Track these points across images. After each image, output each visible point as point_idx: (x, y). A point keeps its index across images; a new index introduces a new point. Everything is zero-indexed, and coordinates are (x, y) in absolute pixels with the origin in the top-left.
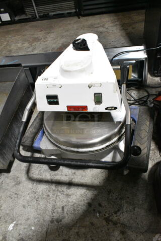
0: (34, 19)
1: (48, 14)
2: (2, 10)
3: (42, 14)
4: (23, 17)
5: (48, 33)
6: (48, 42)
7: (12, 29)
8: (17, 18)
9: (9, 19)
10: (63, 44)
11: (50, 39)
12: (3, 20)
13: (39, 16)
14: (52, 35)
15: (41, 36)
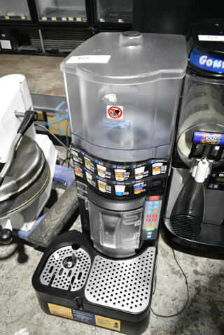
0: (39, 53)
1: (57, 50)
2: (4, 35)
3: (50, 49)
4: (28, 48)
5: (46, 72)
6: (41, 81)
7: (9, 59)
8: (20, 48)
9: (10, 47)
10: (54, 87)
11: (44, 78)
12: (3, 47)
13: (46, 51)
14: (49, 75)
15: (36, 73)
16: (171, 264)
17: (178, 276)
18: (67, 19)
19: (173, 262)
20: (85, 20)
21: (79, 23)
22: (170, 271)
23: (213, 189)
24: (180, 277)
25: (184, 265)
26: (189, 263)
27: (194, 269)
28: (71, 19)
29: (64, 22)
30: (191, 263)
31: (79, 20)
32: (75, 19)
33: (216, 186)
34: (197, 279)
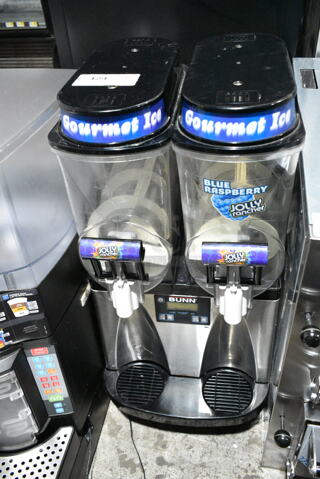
16: (122, 448)
17: (128, 471)
18: (15, 24)
19: (125, 445)
20: (43, 24)
21: (33, 30)
22: (117, 462)
23: (166, 321)
24: (133, 471)
25: (144, 450)
26: (152, 445)
27: (157, 455)
28: (20, 25)
29: (10, 30)
30: (156, 444)
31: (33, 25)
32: (27, 24)
33: (170, 317)
34: (159, 473)
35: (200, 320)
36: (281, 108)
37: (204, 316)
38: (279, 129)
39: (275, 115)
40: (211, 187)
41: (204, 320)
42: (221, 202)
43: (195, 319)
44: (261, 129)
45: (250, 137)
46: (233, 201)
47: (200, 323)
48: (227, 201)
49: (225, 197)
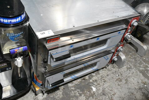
35: (9, 69)
36: (23, 14)
37: (10, 67)
38: (24, 18)
39: (22, 16)
40: (9, 35)
41: (10, 68)
42: (12, 38)
43: (8, 69)
44: (20, 19)
45: (18, 22)
46: (15, 37)
47: (9, 70)
48: (13, 37)
49: (13, 36)
